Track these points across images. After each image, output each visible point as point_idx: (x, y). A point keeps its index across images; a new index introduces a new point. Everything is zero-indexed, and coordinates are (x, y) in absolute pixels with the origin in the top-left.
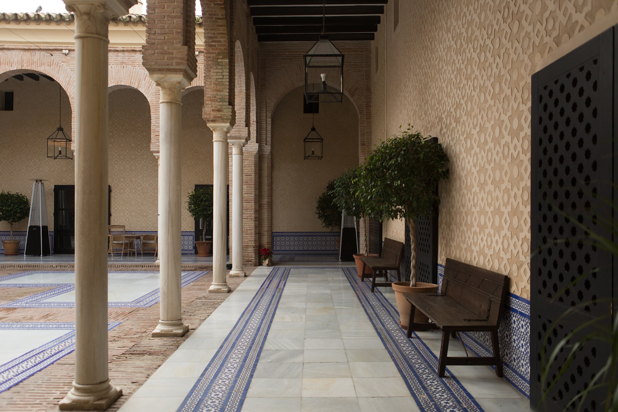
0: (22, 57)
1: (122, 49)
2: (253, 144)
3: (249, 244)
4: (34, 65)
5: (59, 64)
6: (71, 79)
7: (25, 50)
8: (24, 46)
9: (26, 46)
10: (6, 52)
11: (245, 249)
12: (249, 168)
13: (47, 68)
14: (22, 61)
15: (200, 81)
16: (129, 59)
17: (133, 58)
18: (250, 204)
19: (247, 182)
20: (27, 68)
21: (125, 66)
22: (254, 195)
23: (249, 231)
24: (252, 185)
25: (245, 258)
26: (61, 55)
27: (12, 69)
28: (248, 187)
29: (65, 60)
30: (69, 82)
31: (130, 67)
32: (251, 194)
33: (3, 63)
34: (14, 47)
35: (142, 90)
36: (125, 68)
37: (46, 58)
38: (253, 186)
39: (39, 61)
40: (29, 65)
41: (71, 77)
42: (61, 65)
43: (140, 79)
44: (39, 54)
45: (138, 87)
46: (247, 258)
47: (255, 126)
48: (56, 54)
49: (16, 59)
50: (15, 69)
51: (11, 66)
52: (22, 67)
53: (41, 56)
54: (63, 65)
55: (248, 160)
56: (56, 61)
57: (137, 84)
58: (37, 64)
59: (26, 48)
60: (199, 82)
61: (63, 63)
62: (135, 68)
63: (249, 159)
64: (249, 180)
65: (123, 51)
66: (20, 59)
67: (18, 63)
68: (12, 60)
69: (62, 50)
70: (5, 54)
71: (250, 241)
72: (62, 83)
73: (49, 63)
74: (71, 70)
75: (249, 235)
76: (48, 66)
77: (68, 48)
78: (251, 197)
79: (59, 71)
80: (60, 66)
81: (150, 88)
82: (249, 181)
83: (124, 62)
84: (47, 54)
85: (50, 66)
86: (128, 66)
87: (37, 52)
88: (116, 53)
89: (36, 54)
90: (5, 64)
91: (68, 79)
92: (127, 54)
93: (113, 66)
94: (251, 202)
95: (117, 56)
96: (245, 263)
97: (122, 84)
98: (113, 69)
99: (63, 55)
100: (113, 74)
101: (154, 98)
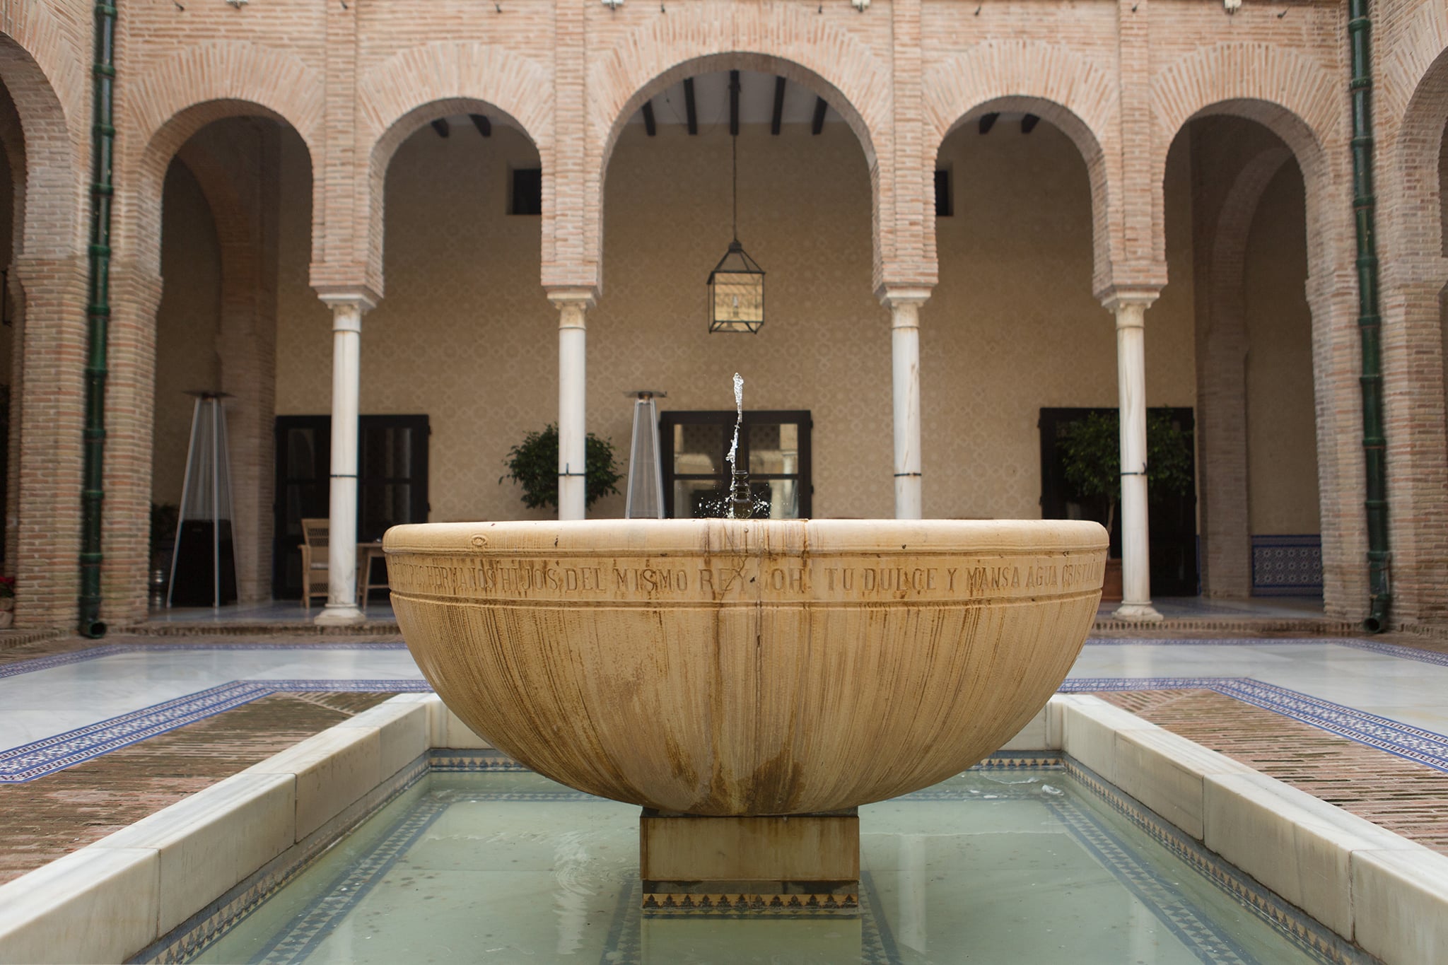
0: (733, 17)
2: (1433, 259)
3: (1437, 558)
5: (840, 37)
6: (876, 78)
11: (1422, 570)
12: (1424, 331)
13: (807, 48)
14: (736, 28)
15: (1245, 84)
16: (1041, 20)
17: (1052, 19)
18: (1433, 436)
19: (1422, 372)
20: (749, 49)
21: (1028, 41)
22: (1442, 411)
23: (1433, 517)
24: (1434, 380)
25: (1426, 599)
26: (846, 11)
27: (706, 51)
28: (1423, 387)
29: (855, 24)
30: (869, 88)
31: (1043, 44)
32: (1434, 406)
33: (681, 35)
35: (1079, 110)
36: (1029, 48)
37: (802, 18)
38: (1439, 383)
39: (782, 28)
40: (755, 40)
41: (874, 74)
42: (846, 39)
43: (1073, 79)
44: (781, 10)
45: (1067, 101)
46: (1432, 600)
47: (1438, 207)
48: (831, 7)
49: (717, 24)
50: (715, 50)
51: (704, 43)
52: (734, 44)
53: (788, 13)
54: (851, 39)
55: (1420, 306)
56: (831, 28)
57: (1064, 92)
58: (778, 38)
60: (1242, 88)
61: (852, 35)
62: (1057, 46)
63: (1423, 303)
64: (1426, 366)
66: (728, 23)
67: (722, 33)
68: (706, 26)
70: (687, 10)
71: (1437, 547)
72: (849, 91)
73: (812, 36)
74: (876, 55)
75: (1432, 530)
76: (809, 40)
78: (1433, 417)
79: (839, 56)
80: (842, 42)
81: (1103, 103)
82: (1426, 370)
83: (1027, 29)
84: (805, 9)
85: (815, 42)
86: (1037, 42)
87: (776, 3)
89: (775, 10)
90: (687, 37)
91: (865, 80)
92: (1033, 7)
93: (994, 42)
94: (1436, 433)
95: (1005, 13)
96: (1425, 613)
97: (1023, 93)
98: (995, 51)
99: (854, 12)
100: (996, 64)
101: (1116, 134)
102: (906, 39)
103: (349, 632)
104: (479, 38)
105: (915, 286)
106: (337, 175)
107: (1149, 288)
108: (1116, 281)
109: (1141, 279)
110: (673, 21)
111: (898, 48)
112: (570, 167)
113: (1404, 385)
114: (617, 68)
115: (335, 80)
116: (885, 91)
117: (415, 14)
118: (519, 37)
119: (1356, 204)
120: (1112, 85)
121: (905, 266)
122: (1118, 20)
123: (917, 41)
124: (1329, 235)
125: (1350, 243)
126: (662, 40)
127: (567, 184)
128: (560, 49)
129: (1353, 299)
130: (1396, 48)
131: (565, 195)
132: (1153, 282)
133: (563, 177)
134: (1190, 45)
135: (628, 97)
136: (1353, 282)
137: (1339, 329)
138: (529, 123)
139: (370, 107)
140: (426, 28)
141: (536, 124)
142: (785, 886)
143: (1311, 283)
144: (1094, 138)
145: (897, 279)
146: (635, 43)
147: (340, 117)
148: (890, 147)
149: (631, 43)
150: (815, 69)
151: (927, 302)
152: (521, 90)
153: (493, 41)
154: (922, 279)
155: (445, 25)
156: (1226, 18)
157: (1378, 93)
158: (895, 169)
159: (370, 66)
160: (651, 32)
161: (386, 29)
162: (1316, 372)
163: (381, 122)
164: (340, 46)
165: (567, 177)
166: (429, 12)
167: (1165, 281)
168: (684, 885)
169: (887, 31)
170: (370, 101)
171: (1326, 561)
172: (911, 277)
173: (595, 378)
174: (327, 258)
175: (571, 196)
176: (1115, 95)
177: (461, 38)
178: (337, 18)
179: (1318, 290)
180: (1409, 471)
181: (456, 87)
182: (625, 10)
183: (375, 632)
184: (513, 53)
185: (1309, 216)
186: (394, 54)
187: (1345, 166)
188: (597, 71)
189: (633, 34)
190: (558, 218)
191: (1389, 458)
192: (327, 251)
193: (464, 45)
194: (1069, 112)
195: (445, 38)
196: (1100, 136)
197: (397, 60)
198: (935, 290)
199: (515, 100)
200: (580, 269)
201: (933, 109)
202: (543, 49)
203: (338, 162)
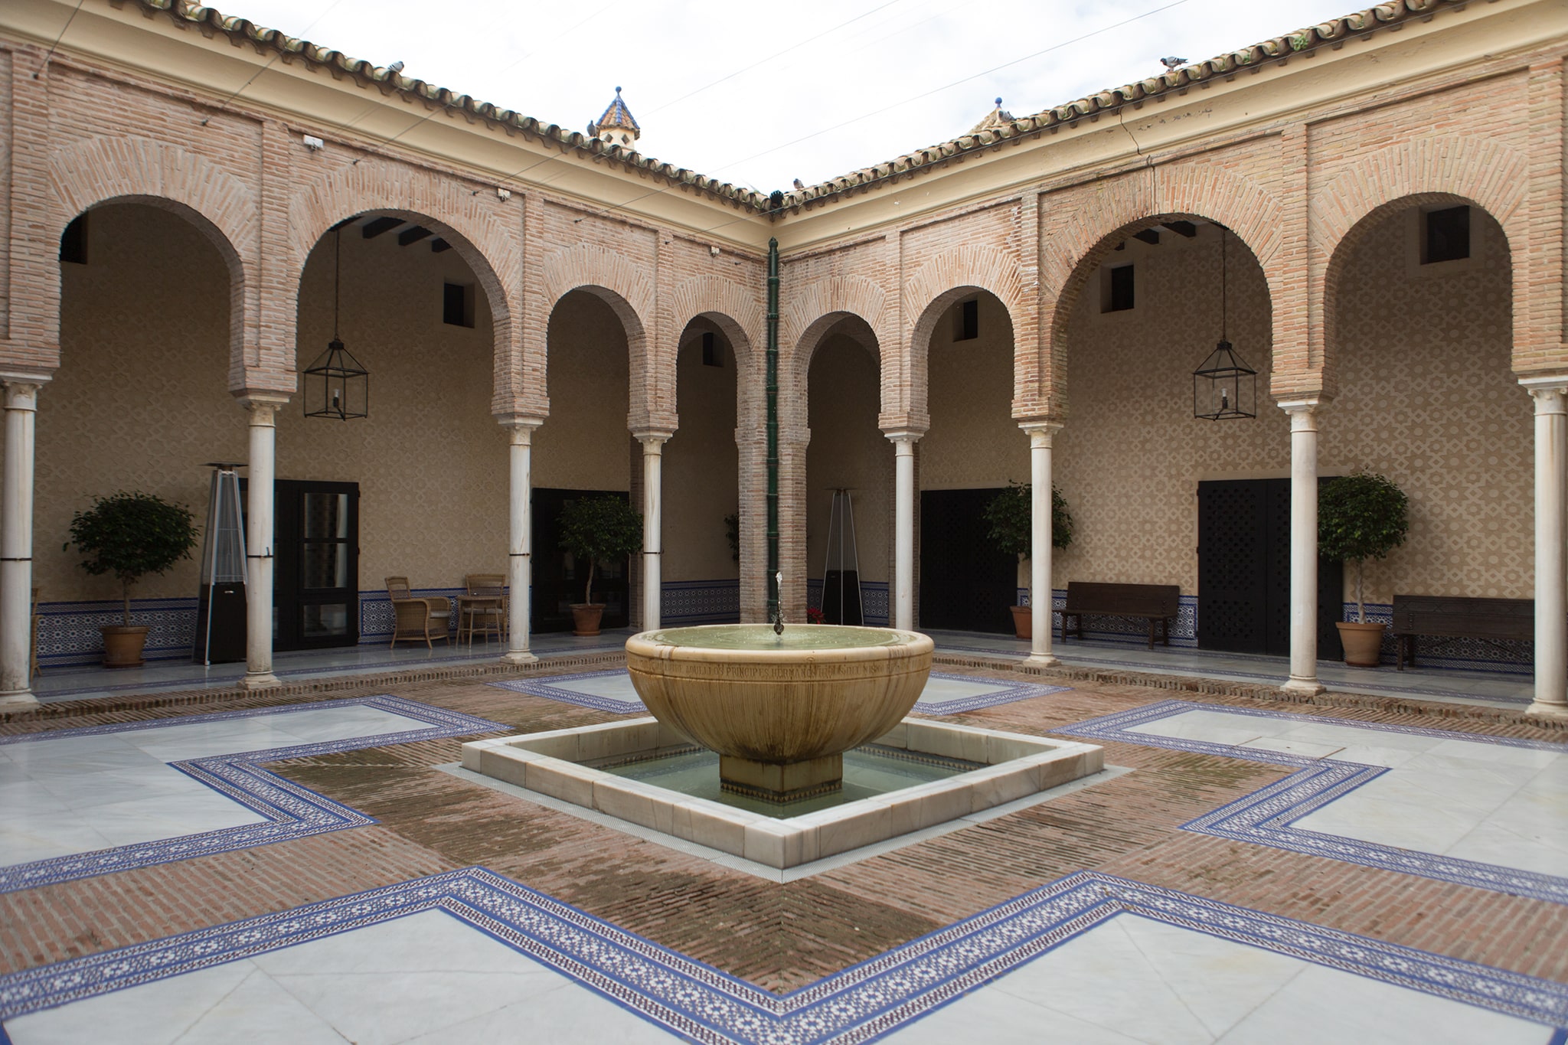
0: (411, 183)
1: (606, 214)
4: (436, 208)
5: (487, 218)
6: (512, 255)
7: (420, 167)
8: (421, 159)
9: (426, 160)
10: (376, 161)
13: (464, 221)
14: (412, 193)
15: (718, 303)
16: (613, 236)
17: (620, 236)
18: (801, 532)
19: (798, 495)
20: (422, 212)
21: (606, 249)
24: (802, 499)
26: (494, 198)
27: (387, 206)
29: (498, 211)
30: (506, 261)
31: (614, 252)
32: (802, 515)
34: (398, 156)
35: (633, 303)
36: (606, 253)
37: (460, 195)
39: (446, 200)
40: (426, 205)
41: (510, 251)
42: (492, 220)
43: (630, 282)
44: (446, 185)
45: (627, 296)
48: (484, 193)
49: (397, 185)
50: (396, 207)
51: (387, 198)
52: (410, 206)
53: (452, 190)
54: (495, 221)
55: (798, 456)
56: (482, 208)
57: (625, 289)
58: (444, 208)
59: (425, 164)
60: (716, 305)
61: (496, 217)
62: (622, 256)
63: (799, 454)
65: (604, 218)
66: (406, 186)
67: (401, 194)
68: (389, 184)
69: (496, 188)
70: (374, 166)
72: (493, 262)
73: (468, 211)
74: (512, 237)
76: (466, 215)
77: (510, 187)
79: (487, 232)
80: (489, 222)
81: (646, 301)
83: (605, 239)
84: (465, 190)
85: (470, 218)
86: (611, 251)
87: (444, 179)
88: (591, 220)
89: (442, 184)
91: (505, 255)
92: (609, 225)
93: (586, 244)
95: (591, 225)
97: (602, 285)
98: (586, 250)
99: (498, 200)
100: (587, 261)
101: (653, 324)
102: (534, 231)
103: (41, 717)
104: (183, 144)
105: (534, 416)
106: (25, 250)
107: (667, 431)
108: (652, 424)
109: (665, 425)
110: (363, 173)
111: (528, 236)
112: (275, 285)
113: (790, 502)
114: (314, 203)
115: (25, 151)
116: (517, 266)
117: (113, 104)
118: (224, 154)
119: (768, 390)
120: (652, 289)
121: (529, 400)
122: (657, 246)
123: (540, 234)
124: (753, 405)
125: (764, 412)
126: (353, 188)
127: (271, 300)
128: (265, 176)
129: (765, 446)
130: (793, 301)
131: (269, 309)
132: (671, 426)
133: (267, 293)
134: (692, 273)
135: (324, 231)
136: (765, 436)
137: (756, 464)
138: (233, 236)
139: (61, 185)
140: (127, 121)
141: (240, 239)
142: (822, 784)
143: (739, 432)
144: (640, 324)
145: (523, 410)
146: (331, 186)
147: (29, 190)
148: (520, 310)
149: (327, 185)
150: (470, 239)
151: (539, 428)
152: (226, 204)
153: (197, 151)
154: (540, 412)
155: (147, 123)
156: (710, 258)
157: (782, 325)
158: (523, 328)
159: (61, 143)
160: (344, 178)
161: (80, 110)
162: (740, 488)
163: (74, 204)
164: (29, 116)
165: (271, 293)
166: (130, 106)
167: (677, 427)
168: (793, 791)
169: (519, 220)
170: (62, 181)
171: (742, 605)
172: (533, 410)
173: (144, 440)
174: (11, 336)
175: (275, 310)
176: (653, 297)
177: (163, 139)
178: (24, 84)
179: (744, 437)
180: (790, 552)
181: (159, 187)
182: (322, 153)
183: (71, 714)
184: (218, 167)
185: (739, 389)
186: (90, 137)
187: (763, 365)
188: (297, 201)
189: (329, 177)
190: (262, 329)
191: (781, 544)
192: (12, 328)
193: (167, 147)
194: (627, 303)
195: (148, 136)
196: (644, 323)
197: (94, 144)
198: (545, 419)
199: (220, 212)
200: (282, 376)
201: (547, 286)
202: (247, 170)
203: (26, 237)
